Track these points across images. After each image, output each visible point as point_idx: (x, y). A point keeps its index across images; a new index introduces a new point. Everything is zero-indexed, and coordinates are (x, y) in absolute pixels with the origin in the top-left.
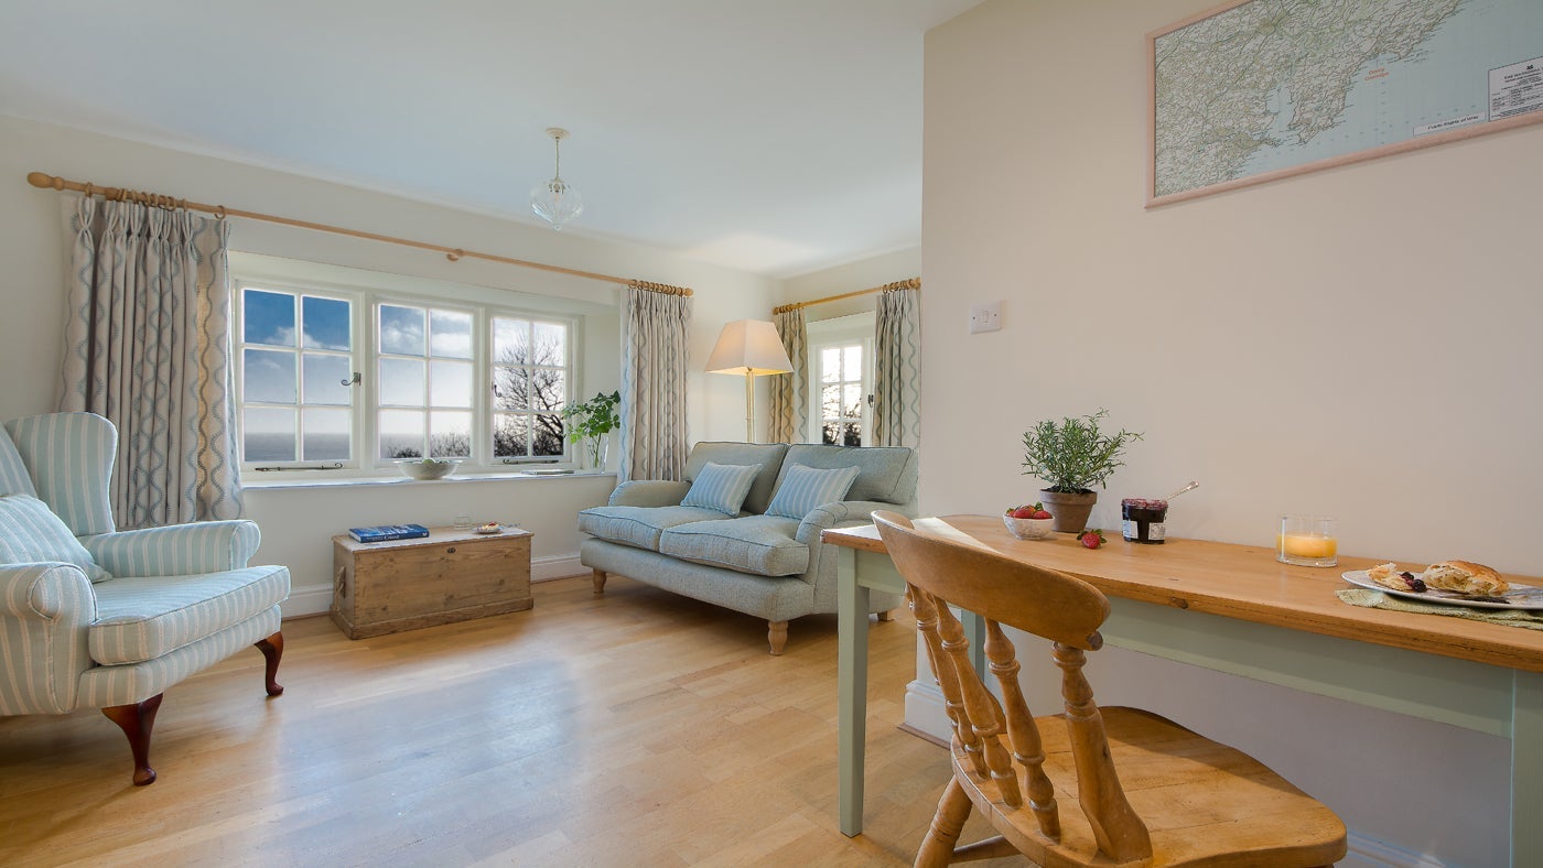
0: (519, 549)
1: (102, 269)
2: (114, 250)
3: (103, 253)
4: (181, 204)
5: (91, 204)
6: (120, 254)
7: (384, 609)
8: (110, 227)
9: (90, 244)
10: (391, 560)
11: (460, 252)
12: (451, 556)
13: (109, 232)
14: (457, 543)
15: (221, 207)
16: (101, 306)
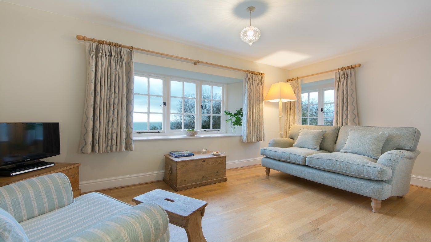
0: (222, 161)
1: (98, 67)
2: (101, 60)
3: (98, 61)
4: (120, 46)
5: (94, 45)
6: (103, 62)
7: (185, 181)
8: (100, 53)
9: (94, 59)
10: (187, 164)
11: (198, 62)
12: (204, 163)
13: (100, 55)
14: (206, 159)
15: (132, 47)
16: (98, 79)
